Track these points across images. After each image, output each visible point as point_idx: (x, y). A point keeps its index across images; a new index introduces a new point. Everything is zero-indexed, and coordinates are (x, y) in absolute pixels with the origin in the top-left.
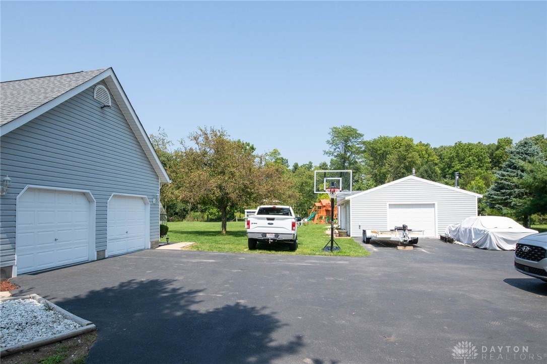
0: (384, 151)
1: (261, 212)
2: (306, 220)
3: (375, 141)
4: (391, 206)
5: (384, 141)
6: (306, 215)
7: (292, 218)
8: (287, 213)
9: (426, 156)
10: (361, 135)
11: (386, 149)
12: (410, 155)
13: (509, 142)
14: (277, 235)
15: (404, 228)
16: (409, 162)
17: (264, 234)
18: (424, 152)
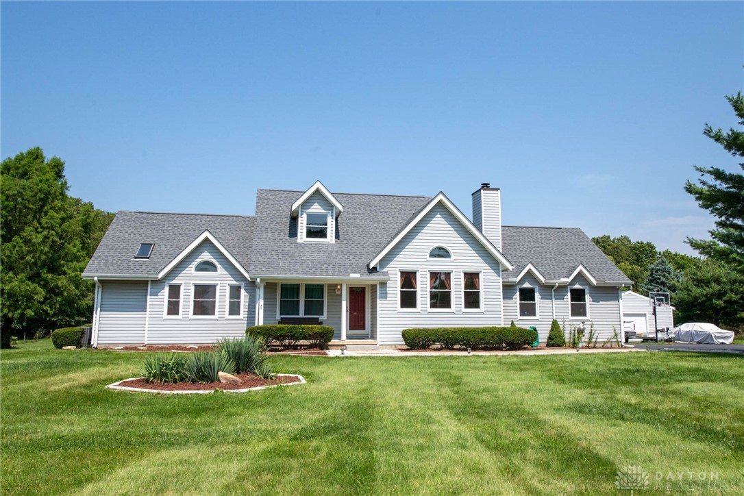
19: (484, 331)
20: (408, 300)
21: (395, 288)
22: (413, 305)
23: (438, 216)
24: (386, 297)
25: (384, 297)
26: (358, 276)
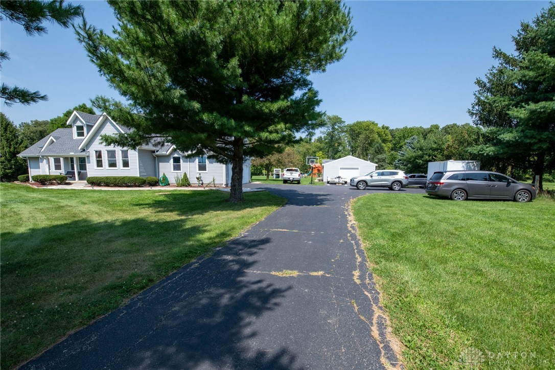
0: (359, 132)
1: (288, 170)
2: (306, 175)
3: (354, 125)
4: (341, 168)
5: (359, 124)
6: (307, 172)
7: (299, 173)
8: (296, 171)
9: (384, 135)
10: (344, 122)
11: (360, 130)
12: (372, 136)
13: (437, 127)
14: (293, 178)
15: (339, 177)
16: (371, 140)
17: (289, 178)
18: (383, 133)
19: (115, 178)
20: (99, 164)
21: (93, 159)
22: (101, 166)
23: (108, 123)
24: (90, 163)
25: (89, 163)
26: (73, 153)
